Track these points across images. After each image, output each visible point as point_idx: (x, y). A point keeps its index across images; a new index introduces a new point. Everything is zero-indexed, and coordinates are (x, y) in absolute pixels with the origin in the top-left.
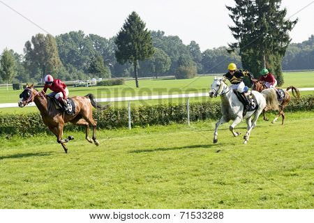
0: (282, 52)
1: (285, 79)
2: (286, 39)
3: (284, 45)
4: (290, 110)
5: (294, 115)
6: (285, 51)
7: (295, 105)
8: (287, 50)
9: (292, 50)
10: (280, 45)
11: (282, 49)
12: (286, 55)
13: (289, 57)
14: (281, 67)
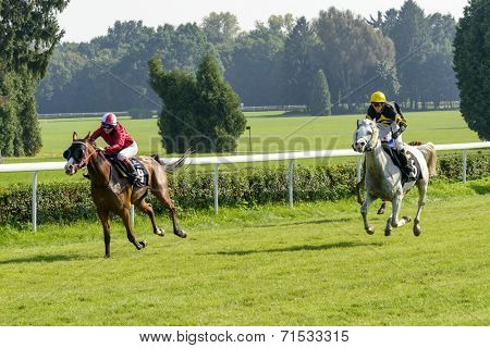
0: (39, 65)
1: (44, 138)
2: (50, 33)
3: (43, 47)
4: (57, 218)
5: (69, 230)
6: (45, 63)
7: (70, 205)
8: (51, 60)
9: (65, 61)
10: (31, 46)
11: (36, 56)
12: (47, 73)
13: (57, 79)
14: (34, 106)
